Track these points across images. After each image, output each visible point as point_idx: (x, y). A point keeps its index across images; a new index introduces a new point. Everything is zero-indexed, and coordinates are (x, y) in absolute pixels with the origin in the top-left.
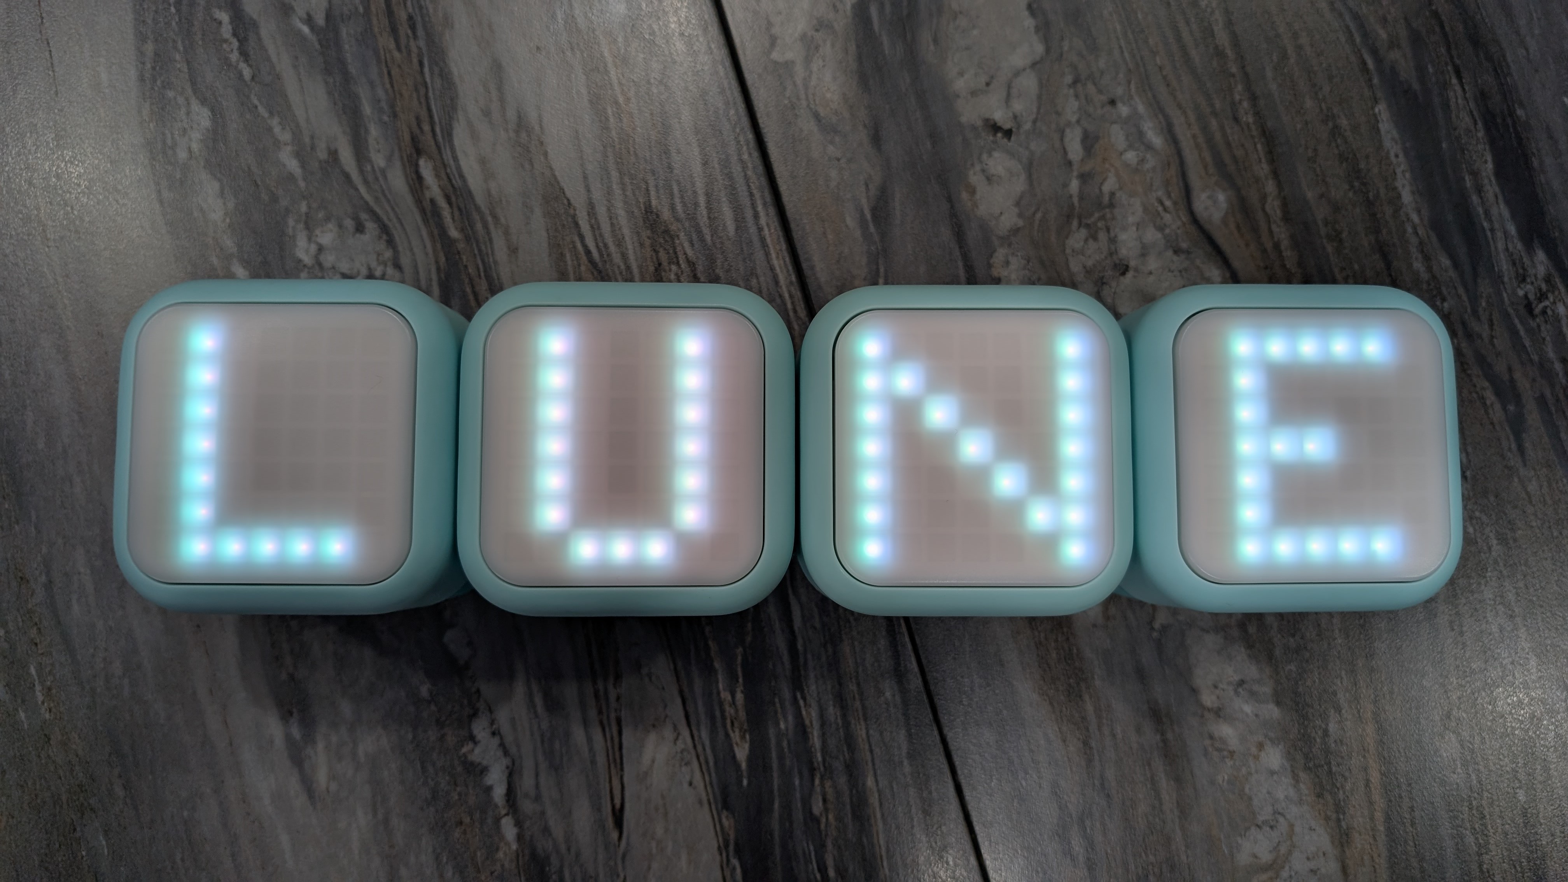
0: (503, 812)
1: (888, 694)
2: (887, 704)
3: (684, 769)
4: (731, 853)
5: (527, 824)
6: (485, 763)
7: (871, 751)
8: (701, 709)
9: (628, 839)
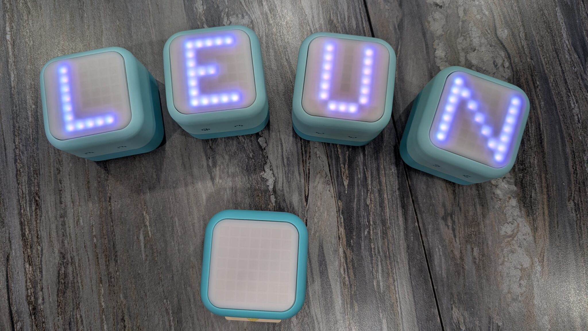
0: (272, 194)
1: (393, 170)
2: (392, 173)
3: (328, 186)
4: (341, 213)
5: (279, 198)
6: (267, 178)
7: (386, 187)
8: (334, 169)
9: (309, 205)
